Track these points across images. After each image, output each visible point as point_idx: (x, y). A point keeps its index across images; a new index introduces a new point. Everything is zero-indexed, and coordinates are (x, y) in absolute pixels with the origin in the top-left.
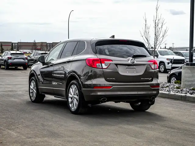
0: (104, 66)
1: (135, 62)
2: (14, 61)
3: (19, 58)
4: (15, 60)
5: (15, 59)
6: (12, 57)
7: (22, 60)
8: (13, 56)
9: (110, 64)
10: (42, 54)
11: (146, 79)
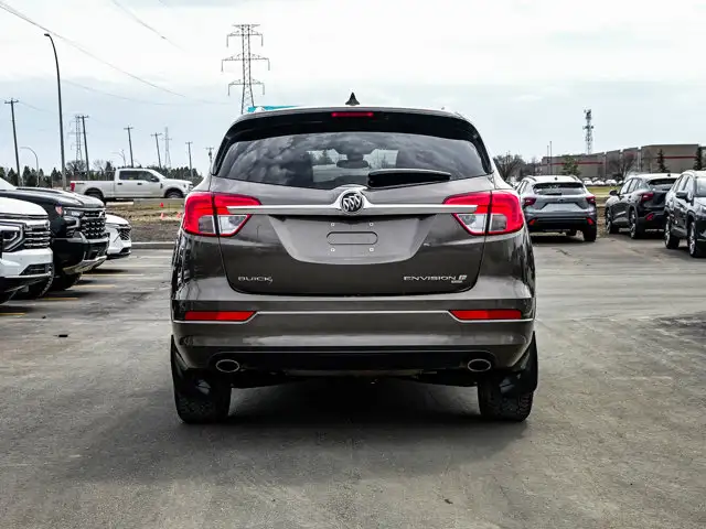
0: (226, 225)
1: (367, 205)
2: (544, 210)
3: (562, 202)
4: (550, 209)
5: (546, 203)
6: (538, 196)
7: (575, 209)
8: (541, 193)
9: (250, 216)
10: (653, 182)
11: (436, 278)
